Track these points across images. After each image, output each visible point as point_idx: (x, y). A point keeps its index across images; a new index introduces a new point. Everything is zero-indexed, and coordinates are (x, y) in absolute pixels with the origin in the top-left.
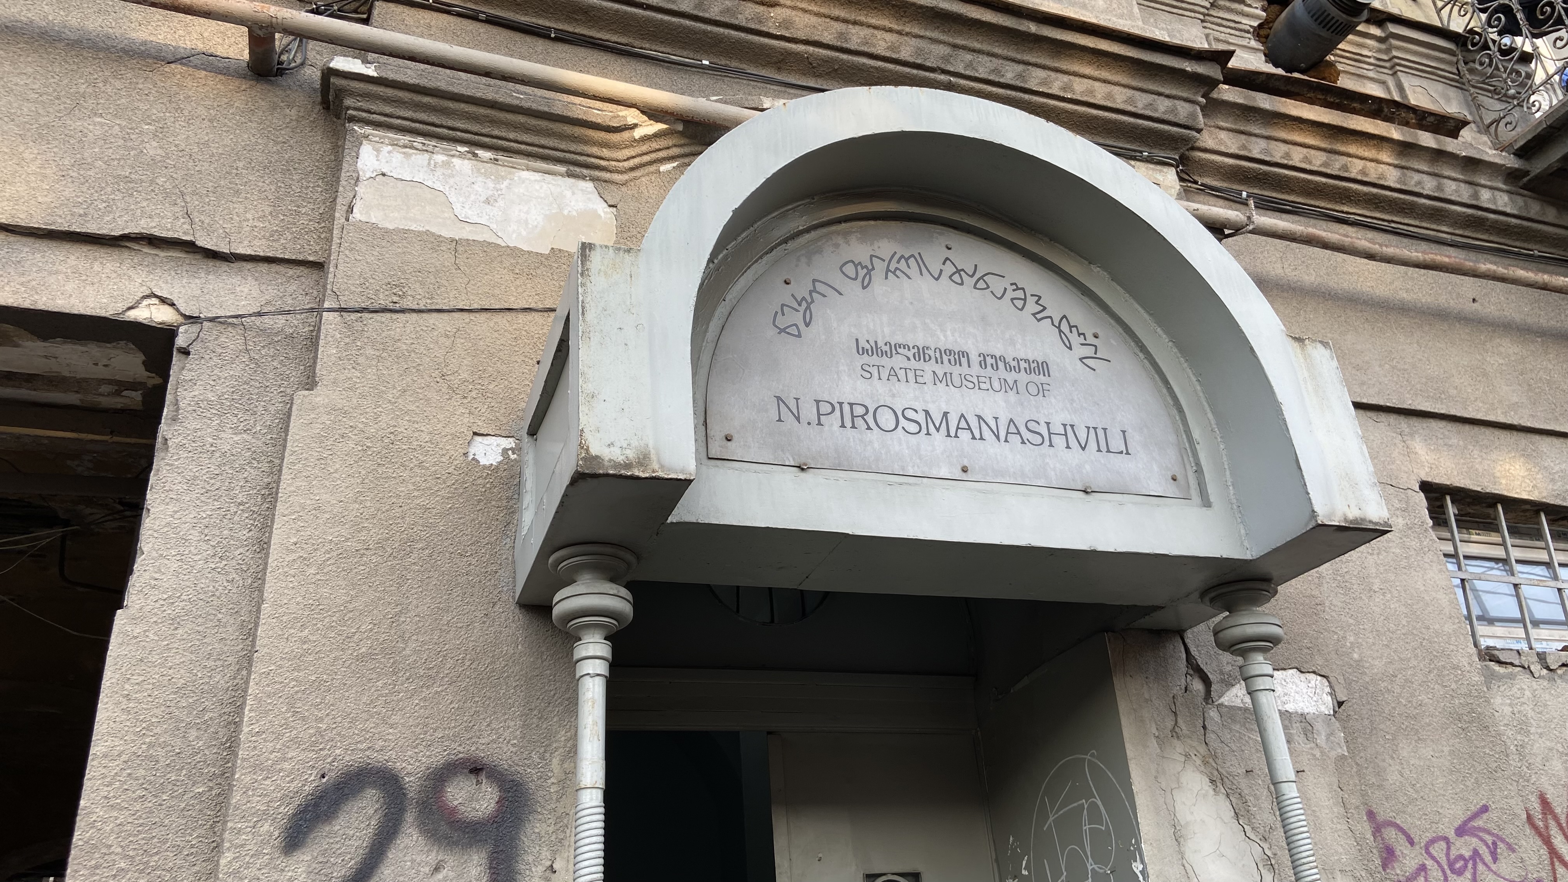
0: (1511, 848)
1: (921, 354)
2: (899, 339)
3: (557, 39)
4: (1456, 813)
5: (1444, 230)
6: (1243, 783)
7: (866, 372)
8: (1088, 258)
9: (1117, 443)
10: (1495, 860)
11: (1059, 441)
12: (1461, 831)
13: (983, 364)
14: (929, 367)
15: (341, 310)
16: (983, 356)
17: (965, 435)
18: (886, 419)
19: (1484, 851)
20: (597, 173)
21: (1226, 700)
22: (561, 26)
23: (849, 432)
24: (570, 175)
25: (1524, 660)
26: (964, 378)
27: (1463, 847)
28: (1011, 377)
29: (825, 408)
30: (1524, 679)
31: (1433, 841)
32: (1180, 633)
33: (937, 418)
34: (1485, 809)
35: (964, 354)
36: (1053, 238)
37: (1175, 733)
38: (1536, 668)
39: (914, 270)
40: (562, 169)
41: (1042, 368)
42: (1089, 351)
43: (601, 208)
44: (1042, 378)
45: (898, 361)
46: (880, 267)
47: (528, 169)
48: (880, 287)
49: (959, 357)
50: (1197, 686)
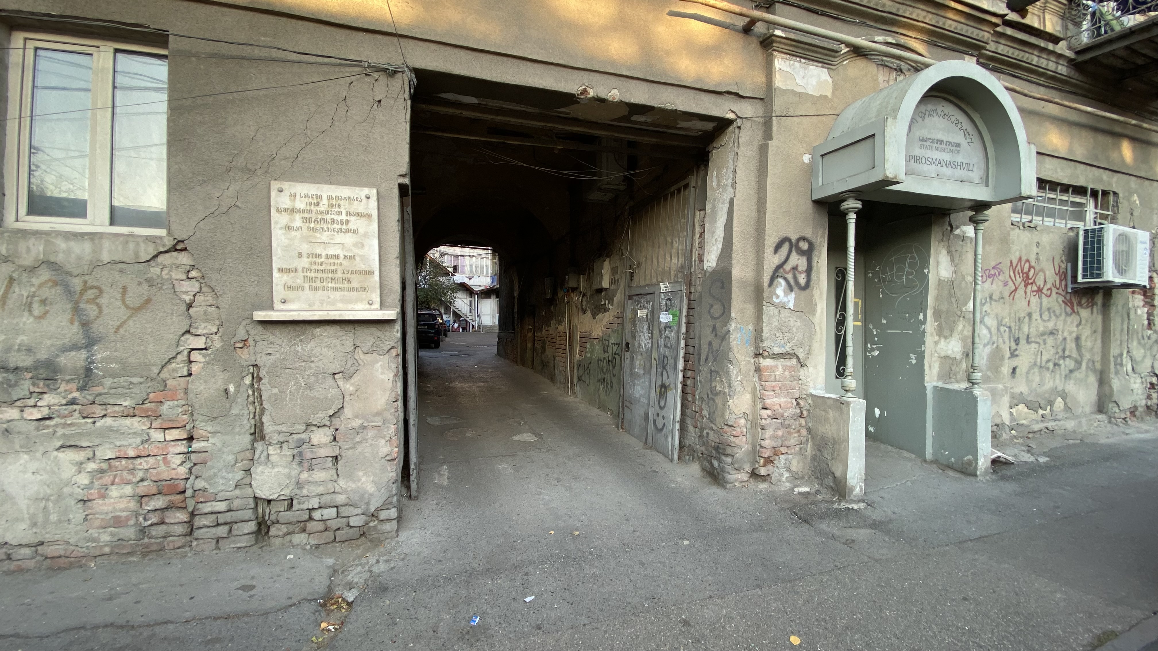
0: (1003, 273)
1: (933, 141)
2: (929, 137)
3: (821, 15)
4: (993, 264)
5: (1042, 80)
6: (954, 253)
7: (921, 147)
8: (976, 110)
9: (971, 169)
10: (999, 275)
11: (959, 167)
12: (994, 268)
13: (946, 144)
14: (935, 145)
15: (777, 116)
16: (947, 142)
17: (939, 165)
18: (924, 161)
19: (997, 273)
20: (829, 66)
21: (955, 233)
22: (823, 9)
23: (915, 164)
24: (822, 67)
25: (1019, 225)
26: (942, 148)
27: (992, 272)
28: (952, 148)
29: (911, 157)
30: (1017, 230)
31: (987, 270)
32: (949, 214)
33: (934, 160)
34: (1000, 263)
35: (942, 141)
36: (968, 103)
37: (942, 240)
38: (1021, 227)
39: (934, 115)
40: (820, 65)
41: (958, 145)
42: (970, 140)
43: (830, 80)
44: (958, 149)
45: (928, 144)
46: (927, 113)
47: (813, 65)
48: (927, 120)
49: (941, 142)
50: (949, 228)
